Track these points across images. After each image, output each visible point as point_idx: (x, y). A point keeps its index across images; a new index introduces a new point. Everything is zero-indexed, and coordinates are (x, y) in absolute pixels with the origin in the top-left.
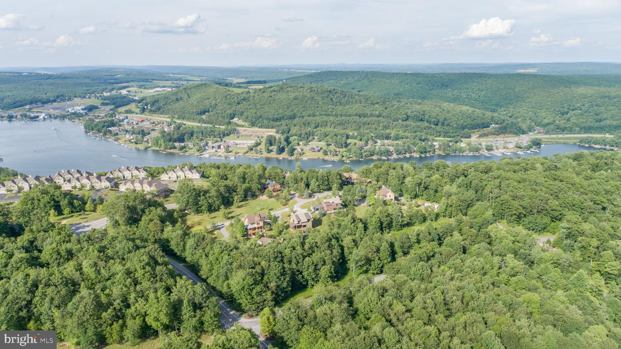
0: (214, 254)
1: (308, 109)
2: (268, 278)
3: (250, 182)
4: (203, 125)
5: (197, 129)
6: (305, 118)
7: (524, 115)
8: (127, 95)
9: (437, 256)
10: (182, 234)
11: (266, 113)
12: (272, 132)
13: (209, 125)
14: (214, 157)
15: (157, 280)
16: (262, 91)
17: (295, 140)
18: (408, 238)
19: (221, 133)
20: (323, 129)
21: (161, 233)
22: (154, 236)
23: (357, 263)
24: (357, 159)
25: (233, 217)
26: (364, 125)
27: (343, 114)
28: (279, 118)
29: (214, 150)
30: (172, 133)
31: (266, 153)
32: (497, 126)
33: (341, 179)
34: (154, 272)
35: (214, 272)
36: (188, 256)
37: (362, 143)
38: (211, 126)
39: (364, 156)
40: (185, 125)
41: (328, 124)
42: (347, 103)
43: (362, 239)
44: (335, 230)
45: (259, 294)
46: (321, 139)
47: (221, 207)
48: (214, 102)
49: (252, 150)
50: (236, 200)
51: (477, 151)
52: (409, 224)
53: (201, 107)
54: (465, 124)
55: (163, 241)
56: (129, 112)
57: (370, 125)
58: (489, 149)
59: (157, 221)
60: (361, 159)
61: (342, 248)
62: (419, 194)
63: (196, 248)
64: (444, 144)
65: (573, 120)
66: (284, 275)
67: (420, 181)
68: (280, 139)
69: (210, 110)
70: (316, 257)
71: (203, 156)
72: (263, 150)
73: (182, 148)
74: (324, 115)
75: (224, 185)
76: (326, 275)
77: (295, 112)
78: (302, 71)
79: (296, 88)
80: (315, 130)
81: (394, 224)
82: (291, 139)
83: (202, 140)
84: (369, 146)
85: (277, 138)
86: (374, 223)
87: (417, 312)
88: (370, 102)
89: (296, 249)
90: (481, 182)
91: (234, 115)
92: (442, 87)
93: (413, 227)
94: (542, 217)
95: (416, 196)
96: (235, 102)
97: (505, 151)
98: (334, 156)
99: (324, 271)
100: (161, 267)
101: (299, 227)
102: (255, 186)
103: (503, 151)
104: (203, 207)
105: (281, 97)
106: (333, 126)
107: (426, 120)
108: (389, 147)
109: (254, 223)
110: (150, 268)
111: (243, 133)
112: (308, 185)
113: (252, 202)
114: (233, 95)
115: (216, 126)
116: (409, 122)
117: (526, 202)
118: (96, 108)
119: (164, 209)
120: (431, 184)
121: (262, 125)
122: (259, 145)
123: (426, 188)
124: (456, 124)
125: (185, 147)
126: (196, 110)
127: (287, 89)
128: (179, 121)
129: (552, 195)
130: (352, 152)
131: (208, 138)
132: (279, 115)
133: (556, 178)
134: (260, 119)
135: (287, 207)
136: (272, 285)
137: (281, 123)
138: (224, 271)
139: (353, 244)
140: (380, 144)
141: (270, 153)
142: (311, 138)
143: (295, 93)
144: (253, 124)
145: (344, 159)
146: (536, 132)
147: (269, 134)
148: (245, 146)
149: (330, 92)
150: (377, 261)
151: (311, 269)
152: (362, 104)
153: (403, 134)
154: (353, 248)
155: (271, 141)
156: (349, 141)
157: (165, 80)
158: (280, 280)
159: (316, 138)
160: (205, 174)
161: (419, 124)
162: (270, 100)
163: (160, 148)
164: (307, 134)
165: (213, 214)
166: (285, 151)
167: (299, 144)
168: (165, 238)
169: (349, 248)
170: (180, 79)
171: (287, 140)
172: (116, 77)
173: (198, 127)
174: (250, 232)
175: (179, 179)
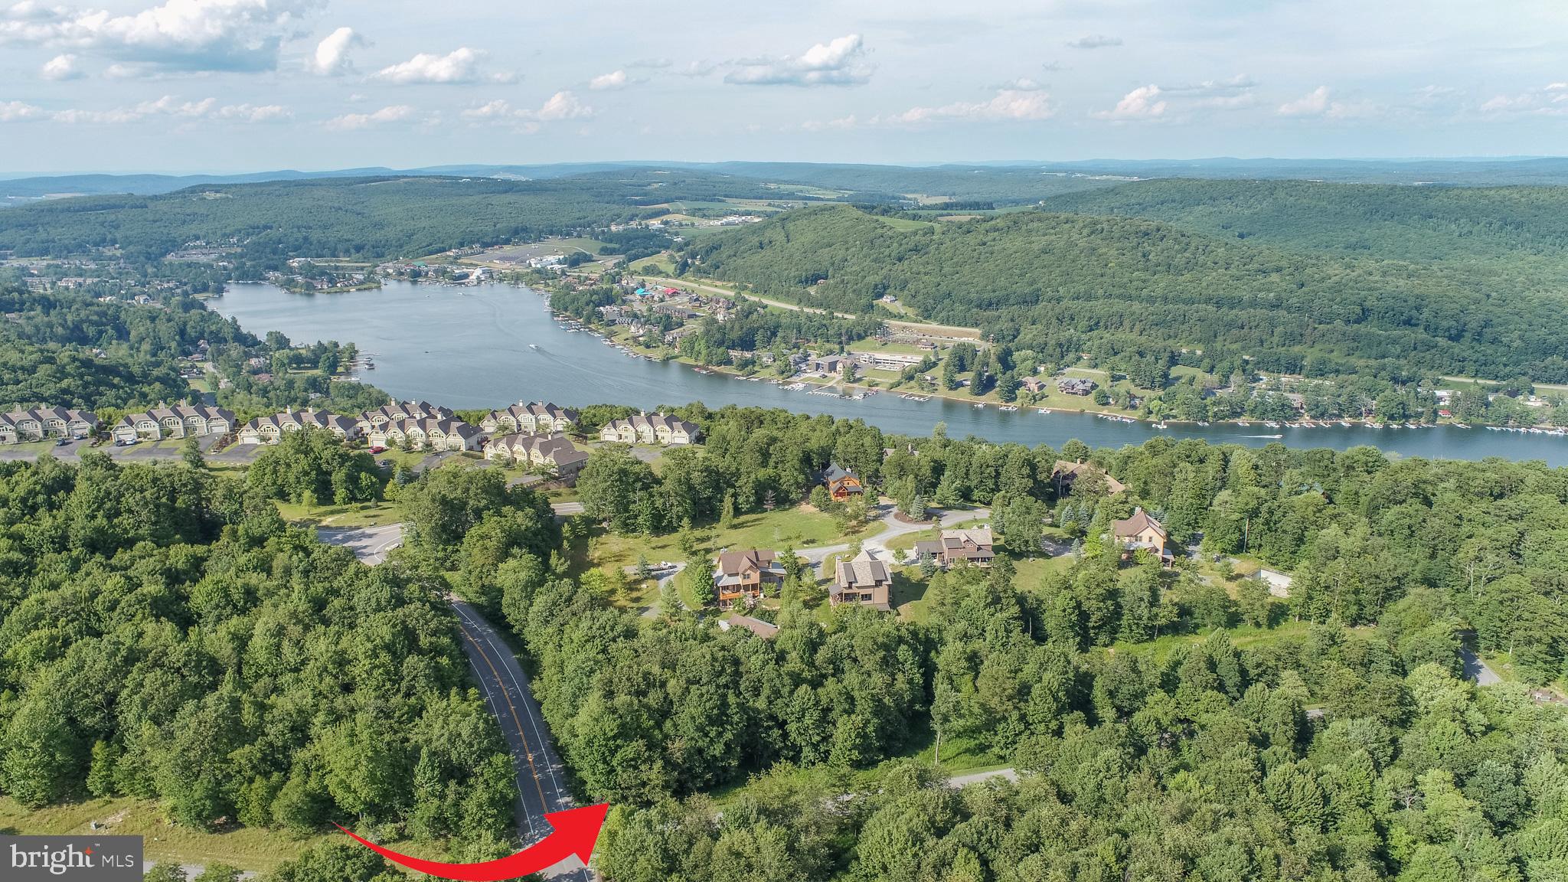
1: (1077, 278)
2: (675, 725)
4: (806, 310)
5: (789, 320)
6: (1064, 303)
8: (660, 230)
11: (963, 287)
12: (970, 336)
13: (819, 311)
14: (817, 391)
16: (964, 228)
17: (1026, 359)
19: (844, 331)
20: (1108, 335)
24: (1191, 420)
25: (702, 551)
26: (1228, 331)
27: (1171, 295)
28: (994, 300)
29: (817, 375)
30: (729, 325)
31: (946, 390)
34: (396, 668)
37: (1213, 379)
38: (824, 313)
39: (1210, 413)
40: (765, 306)
41: (1125, 322)
42: (1190, 266)
46: (1098, 360)
47: (683, 523)
48: (841, 254)
49: (911, 378)
53: (808, 266)
56: (651, 271)
57: (1245, 330)
60: (1200, 424)
62: (1250, 543)
67: (1253, 504)
68: (986, 354)
69: (830, 272)
71: (789, 387)
72: (940, 382)
73: (744, 364)
74: (1118, 297)
76: (849, 740)
77: (1040, 285)
78: (1102, 177)
79: (1054, 224)
80: (1087, 336)
81: (1124, 622)
82: (1017, 356)
83: (797, 346)
84: (1230, 388)
85: (981, 352)
88: (1256, 265)
91: (885, 288)
92: (1501, 228)
95: (1240, 547)
96: (893, 254)
98: (1124, 408)
101: (852, 596)
104: (640, 520)
105: (1010, 245)
106: (1138, 327)
107: (1423, 323)
108: (1291, 396)
111: (900, 335)
114: (891, 238)
115: (835, 314)
116: (1369, 328)
118: (588, 259)
119: (545, 514)
121: (949, 317)
122: (931, 368)
124: (1523, 337)
125: (753, 363)
126: (797, 273)
127: (1030, 226)
128: (754, 298)
130: (1179, 402)
131: (812, 344)
132: (997, 293)
134: (947, 301)
135: (848, 540)
136: (679, 745)
137: (996, 314)
140: (1267, 383)
141: (956, 389)
142: (1072, 356)
143: (1047, 237)
144: (927, 314)
145: (1152, 418)
147: (964, 339)
148: (897, 368)
149: (1146, 234)
151: (809, 716)
153: (1344, 360)
155: (962, 360)
156: (1176, 371)
157: (755, 198)
158: (705, 735)
159: (1085, 356)
161: (1398, 332)
162: (980, 253)
163: (696, 360)
164: (1061, 345)
166: (993, 387)
167: (1035, 372)
170: (791, 196)
171: (1005, 358)
172: (649, 188)
173: (792, 313)
174: (724, 594)
175: (641, 440)
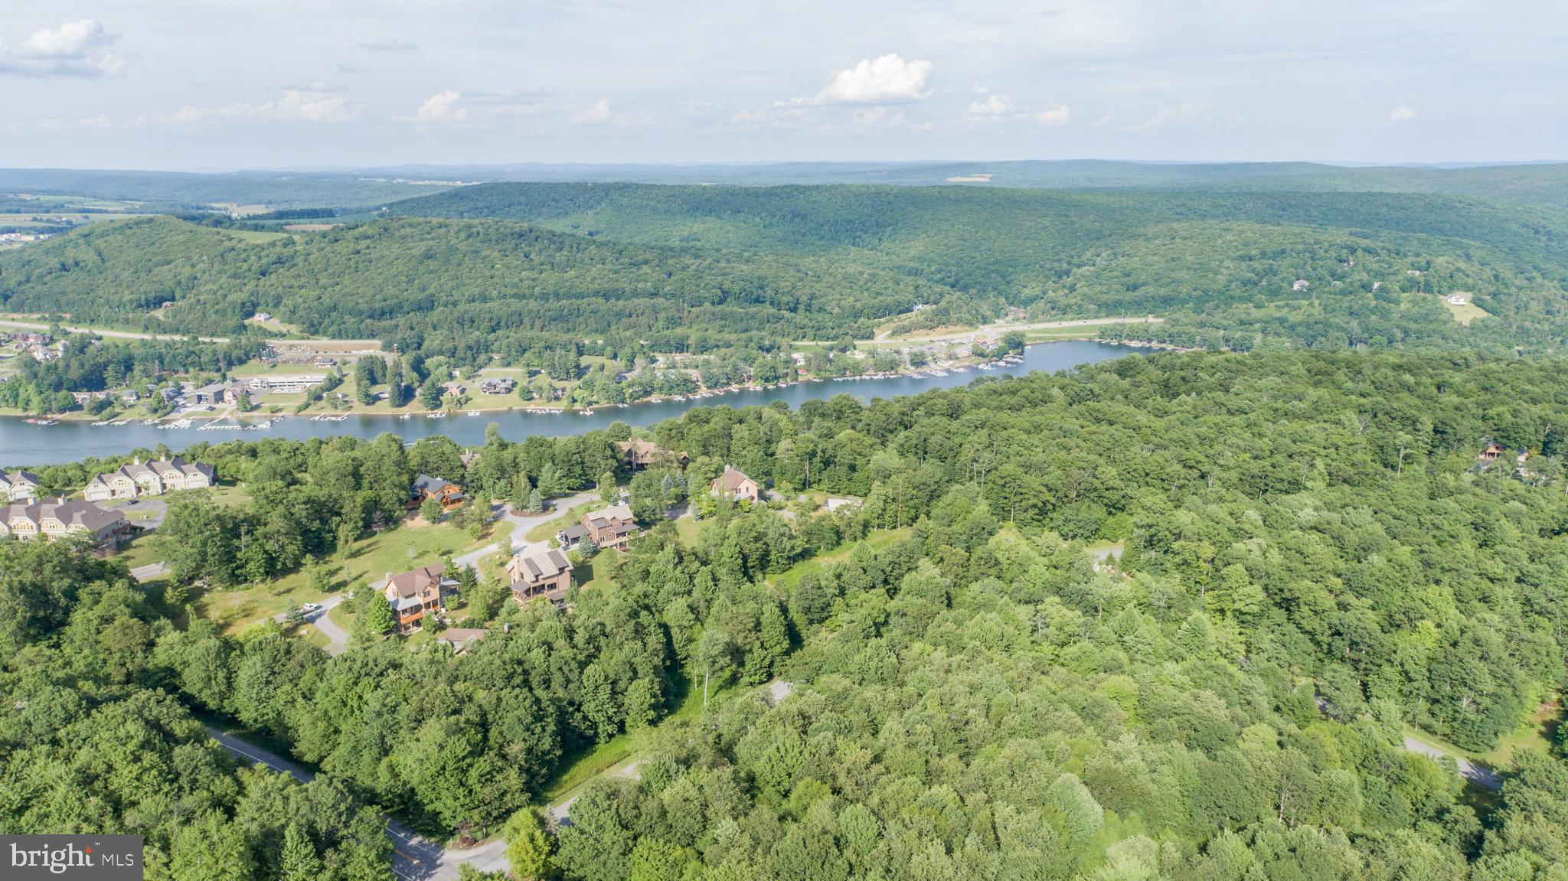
0: (333, 691)
1: (468, 282)
2: (501, 733)
3: (376, 486)
4: (159, 337)
5: (143, 350)
6: (461, 307)
7: (981, 279)
9: (893, 620)
10: (219, 649)
11: (350, 298)
12: (372, 348)
13: (177, 338)
14: (208, 426)
15: (181, 788)
16: (331, 237)
17: (440, 365)
18: (820, 588)
19: (221, 357)
20: (512, 334)
21: (144, 651)
22: (123, 665)
23: (714, 662)
24: (612, 404)
25: (341, 585)
26: (620, 320)
27: (562, 291)
28: (387, 309)
29: (203, 407)
30: (61, 364)
31: (363, 406)
32: (927, 307)
33: (614, 457)
34: (167, 765)
35: (342, 739)
36: (246, 706)
37: (620, 364)
38: (185, 339)
39: (627, 395)
40: (100, 338)
41: (525, 321)
42: (570, 264)
43: (709, 601)
44: (639, 588)
45: (488, 778)
46: (509, 359)
47: (303, 561)
48: (187, 271)
49: (319, 398)
50: (342, 539)
51: (892, 369)
52: (806, 554)
53: (145, 287)
54: (858, 305)
55: (155, 674)
57: (634, 318)
58: (918, 361)
59: (123, 617)
60: (620, 405)
61: (665, 629)
62: (812, 480)
63: (268, 683)
64: (816, 355)
65: (1082, 288)
66: (541, 720)
67: (811, 446)
68: (397, 365)
69: (178, 294)
70: (611, 660)
71: (172, 426)
72: (354, 398)
73: (100, 407)
74: (513, 297)
75: (305, 499)
76: (642, 704)
77: (432, 290)
78: (427, 182)
79: (428, 229)
80: (492, 336)
81: (773, 557)
82: (429, 363)
83: (161, 379)
84: (637, 371)
85: (390, 364)
86: (728, 560)
87: (899, 759)
88: (627, 260)
89: (555, 646)
90: (949, 439)
91: (255, 305)
92: (792, 219)
93: (814, 560)
94: (1089, 507)
95: (805, 485)
96: (253, 268)
97: (952, 365)
98: (549, 400)
99: (640, 693)
100: (188, 748)
101: (539, 590)
102: (389, 495)
103: (947, 364)
104: (251, 566)
105: (385, 252)
106: (538, 323)
107: (768, 300)
108: (689, 371)
109: (414, 595)
110: (155, 757)
111: (288, 354)
112: (533, 482)
113: (385, 539)
114: (245, 251)
115: (200, 339)
116: (731, 307)
117: (1054, 476)
119: (133, 583)
120: (840, 454)
121: (340, 330)
122: (337, 385)
123: (827, 463)
124: (839, 306)
125: (110, 404)
126: (133, 297)
127: (403, 232)
128: (77, 330)
129: (1101, 455)
130: (597, 389)
131: (182, 375)
132: (388, 302)
133: (1100, 416)
134: (334, 314)
135: (489, 543)
136: (516, 749)
137: (394, 322)
138: (376, 732)
139: (692, 617)
140: (665, 363)
141: (373, 403)
142: (483, 357)
143: (425, 242)
144: (314, 329)
145: (577, 406)
146: (1010, 318)
147: (364, 352)
148: (299, 390)
149: (521, 236)
150: (758, 652)
151: (604, 694)
152: (609, 266)
153: (719, 336)
154: (691, 627)
155: (372, 373)
156: (584, 361)
157: (9, 211)
158: (533, 734)
159: (496, 357)
160: (220, 473)
161: (753, 309)
162: (357, 262)
163: (26, 410)
164: (470, 348)
165: (283, 583)
166: (414, 396)
167: (451, 377)
168: (162, 665)
169: (681, 628)
170: (58, 208)
171: (418, 366)
173: (144, 343)
174: (405, 619)
175: (143, 493)
